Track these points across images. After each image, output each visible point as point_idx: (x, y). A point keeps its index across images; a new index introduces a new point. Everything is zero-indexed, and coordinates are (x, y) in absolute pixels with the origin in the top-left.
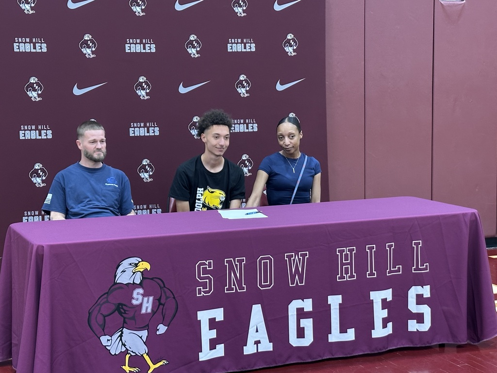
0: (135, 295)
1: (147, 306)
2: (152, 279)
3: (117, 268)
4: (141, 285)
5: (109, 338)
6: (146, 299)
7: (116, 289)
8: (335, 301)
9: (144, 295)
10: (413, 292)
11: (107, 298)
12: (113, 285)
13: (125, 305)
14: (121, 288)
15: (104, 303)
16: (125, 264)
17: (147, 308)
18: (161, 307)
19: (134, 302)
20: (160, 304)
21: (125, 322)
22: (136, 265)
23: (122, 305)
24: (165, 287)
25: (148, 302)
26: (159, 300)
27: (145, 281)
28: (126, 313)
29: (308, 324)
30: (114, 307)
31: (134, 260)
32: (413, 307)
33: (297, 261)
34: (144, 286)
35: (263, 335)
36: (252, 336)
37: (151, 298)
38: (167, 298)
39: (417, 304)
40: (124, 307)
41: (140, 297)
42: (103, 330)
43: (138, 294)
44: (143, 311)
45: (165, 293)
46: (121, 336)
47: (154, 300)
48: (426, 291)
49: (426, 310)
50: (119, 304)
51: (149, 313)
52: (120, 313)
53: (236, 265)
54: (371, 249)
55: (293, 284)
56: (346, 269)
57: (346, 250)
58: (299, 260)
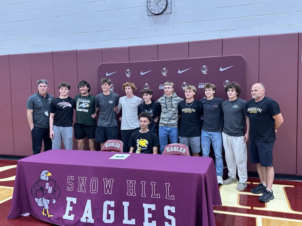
0: (46, 185)
1: (50, 190)
2: (52, 180)
3: (41, 173)
4: (48, 181)
5: (38, 200)
6: (50, 187)
7: (40, 181)
8: (126, 204)
9: (49, 186)
11: (37, 184)
12: (39, 180)
14: (42, 181)
15: (36, 186)
16: (43, 172)
17: (50, 191)
18: (55, 192)
20: (54, 191)
21: (43, 195)
22: (47, 173)
24: (56, 184)
26: (54, 189)
27: (50, 180)
29: (112, 213)
30: (40, 188)
31: (46, 171)
33: (108, 183)
37: (51, 188)
38: (57, 189)
39: (169, 215)
40: (43, 189)
41: (48, 186)
42: (36, 196)
44: (49, 192)
45: (56, 187)
46: (42, 200)
47: (52, 188)
48: (173, 209)
49: (173, 219)
50: (42, 187)
52: (42, 191)
53: (83, 180)
54: (143, 183)
55: (106, 193)
56: (131, 190)
57: (131, 181)
58: (110, 182)
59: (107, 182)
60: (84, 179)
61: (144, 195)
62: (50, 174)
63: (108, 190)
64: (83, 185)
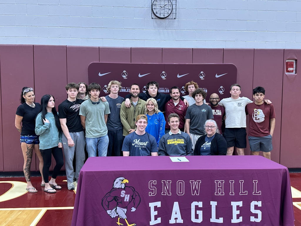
0: (122, 193)
1: (127, 198)
2: (129, 187)
3: (114, 182)
4: (124, 189)
5: (111, 211)
6: (126, 195)
7: (114, 190)
8: (214, 204)
10: (253, 204)
11: (110, 194)
12: (112, 189)
13: (118, 197)
14: (116, 190)
15: (108, 196)
16: (118, 180)
17: (127, 200)
19: (122, 196)
20: (133, 198)
22: (122, 180)
23: (116, 197)
24: (135, 191)
25: (127, 197)
26: (132, 196)
28: (118, 200)
29: (200, 213)
30: (113, 198)
32: (253, 210)
34: (125, 190)
35: (179, 216)
36: (173, 216)
37: (129, 196)
38: (136, 196)
39: (255, 209)
40: (117, 198)
41: (124, 194)
42: (108, 208)
43: (123, 192)
44: (125, 200)
45: (135, 193)
46: (116, 210)
47: (130, 196)
48: (259, 204)
49: (259, 213)
51: (128, 202)
52: (116, 200)
53: (167, 184)
54: (232, 182)
55: (193, 194)
56: (220, 190)
57: (220, 181)
60: (169, 182)
61: (232, 193)
63: (195, 191)
64: (168, 188)
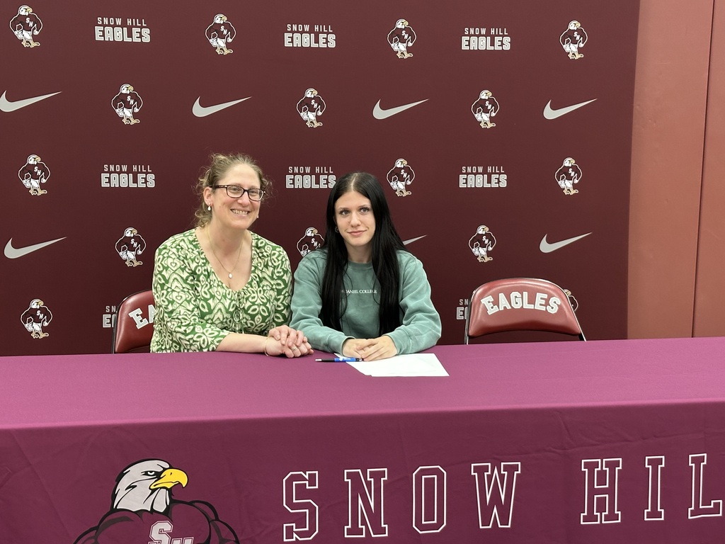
0: (155, 534)
2: (191, 504)
3: (118, 481)
4: (166, 515)
7: (114, 522)
9: (173, 535)
12: (108, 514)
14: (128, 519)
16: (134, 473)
22: (158, 475)
24: (217, 519)
27: (176, 507)
31: (154, 465)
33: (497, 479)
34: (173, 517)
37: (188, 543)
38: (222, 541)
41: (166, 539)
45: (218, 531)
53: (369, 484)
54: (655, 465)
55: (486, 523)
56: (602, 501)
57: (602, 464)
58: (502, 477)
59: (490, 477)
60: (377, 476)
61: (654, 512)
62: (177, 477)
63: (495, 510)
64: (372, 504)
